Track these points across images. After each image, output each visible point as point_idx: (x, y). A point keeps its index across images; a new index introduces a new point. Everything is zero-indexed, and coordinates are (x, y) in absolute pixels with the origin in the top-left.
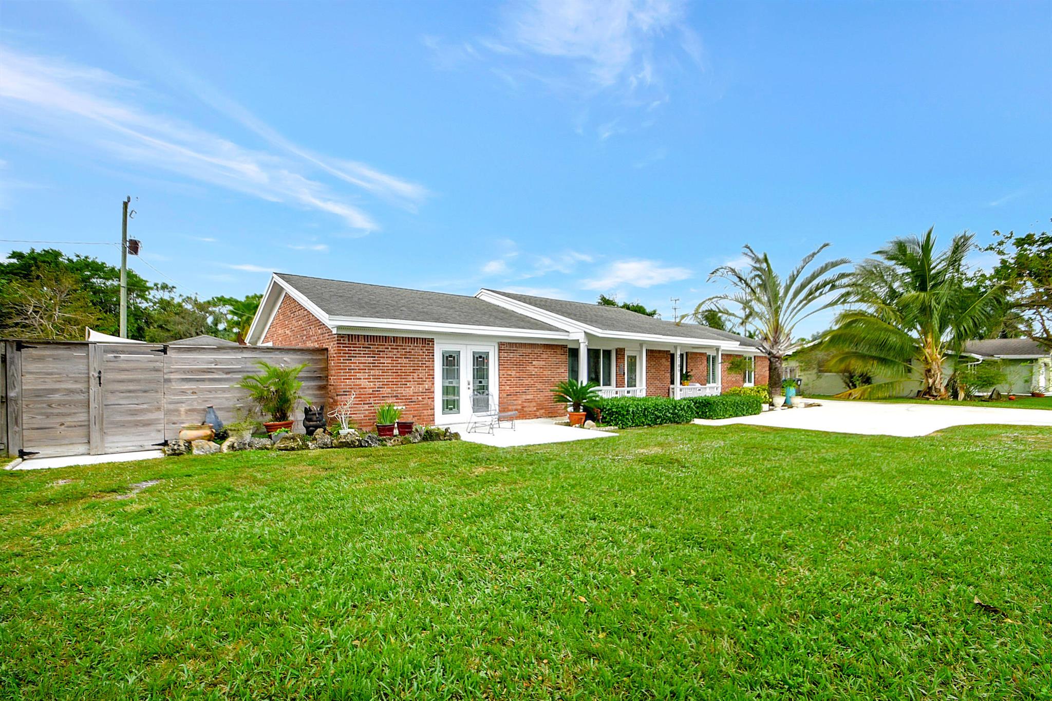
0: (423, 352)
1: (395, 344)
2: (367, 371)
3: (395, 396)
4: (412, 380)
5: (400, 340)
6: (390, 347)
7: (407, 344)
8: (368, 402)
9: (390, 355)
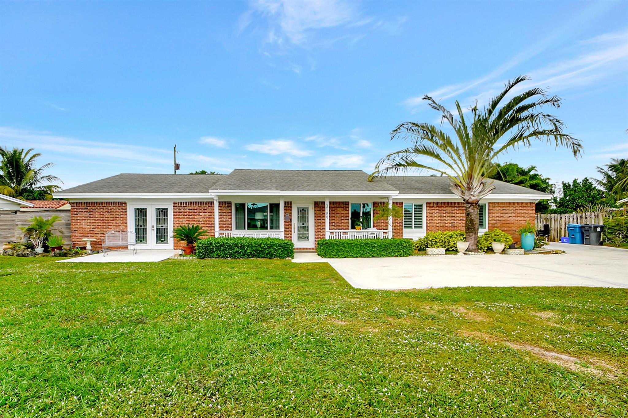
0: (119, 210)
1: (102, 206)
2: (86, 220)
3: (102, 233)
4: (112, 225)
5: (104, 203)
6: (99, 208)
7: (109, 206)
8: (87, 236)
9: (99, 211)
